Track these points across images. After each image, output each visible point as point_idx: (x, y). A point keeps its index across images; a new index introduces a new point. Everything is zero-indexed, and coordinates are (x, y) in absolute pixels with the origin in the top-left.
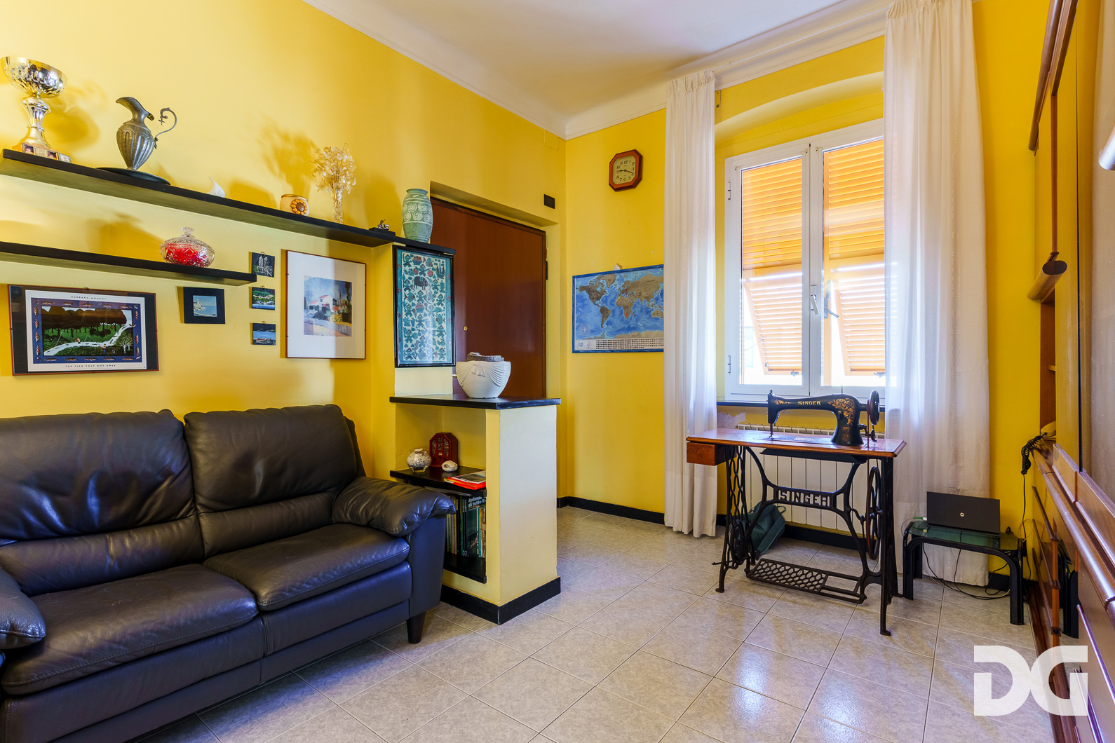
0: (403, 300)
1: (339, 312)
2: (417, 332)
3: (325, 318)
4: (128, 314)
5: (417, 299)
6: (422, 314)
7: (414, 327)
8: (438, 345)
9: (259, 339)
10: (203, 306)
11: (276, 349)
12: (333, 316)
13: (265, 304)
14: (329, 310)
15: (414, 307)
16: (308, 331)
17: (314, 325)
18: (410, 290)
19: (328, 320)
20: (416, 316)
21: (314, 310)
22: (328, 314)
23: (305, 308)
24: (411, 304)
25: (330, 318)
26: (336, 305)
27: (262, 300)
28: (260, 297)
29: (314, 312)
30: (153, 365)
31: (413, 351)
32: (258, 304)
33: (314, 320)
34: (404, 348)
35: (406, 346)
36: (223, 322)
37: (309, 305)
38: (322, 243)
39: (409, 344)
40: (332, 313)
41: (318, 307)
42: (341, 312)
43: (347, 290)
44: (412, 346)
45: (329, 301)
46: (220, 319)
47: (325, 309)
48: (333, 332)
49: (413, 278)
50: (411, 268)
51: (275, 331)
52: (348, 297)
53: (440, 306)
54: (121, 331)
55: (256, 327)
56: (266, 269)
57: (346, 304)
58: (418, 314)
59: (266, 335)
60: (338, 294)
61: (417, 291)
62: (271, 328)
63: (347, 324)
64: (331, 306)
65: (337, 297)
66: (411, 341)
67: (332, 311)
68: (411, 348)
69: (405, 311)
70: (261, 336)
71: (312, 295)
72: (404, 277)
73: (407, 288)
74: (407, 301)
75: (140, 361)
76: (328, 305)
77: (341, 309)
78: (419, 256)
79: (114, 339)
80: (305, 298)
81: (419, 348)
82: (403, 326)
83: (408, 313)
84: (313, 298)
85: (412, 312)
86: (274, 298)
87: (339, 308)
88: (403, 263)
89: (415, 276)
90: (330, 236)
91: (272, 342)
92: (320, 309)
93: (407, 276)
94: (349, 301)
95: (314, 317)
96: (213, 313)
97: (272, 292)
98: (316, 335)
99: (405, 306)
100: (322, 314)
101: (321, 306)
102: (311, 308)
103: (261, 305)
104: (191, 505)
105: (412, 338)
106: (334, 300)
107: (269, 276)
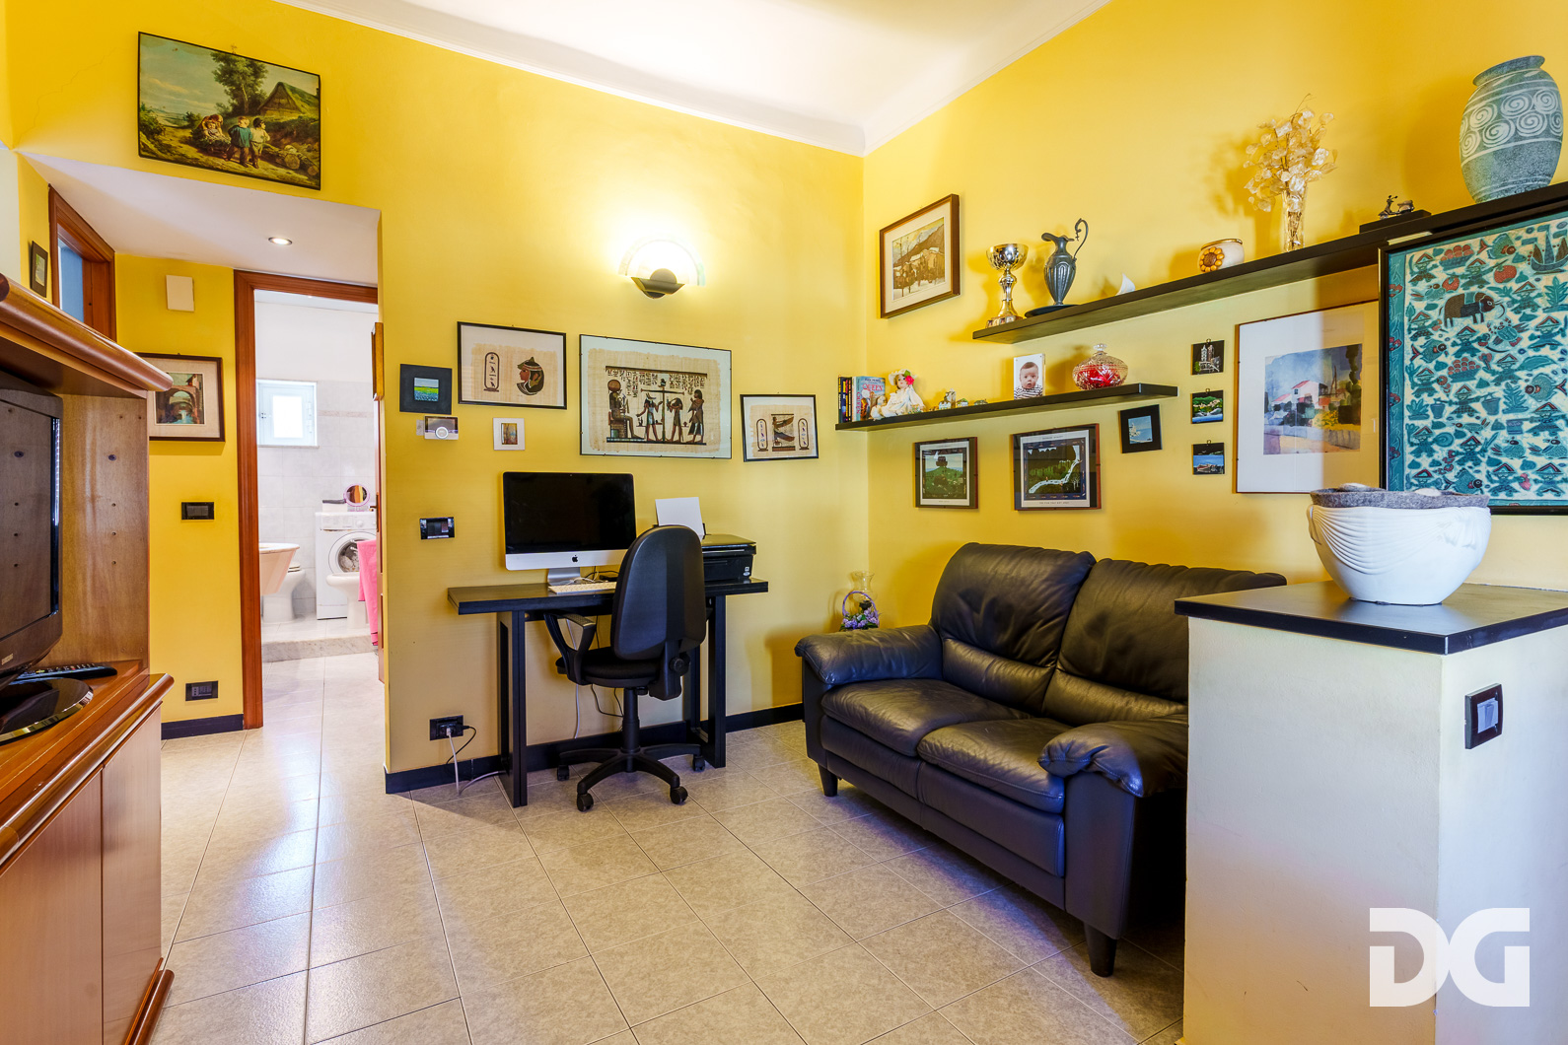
0: (1407, 362)
1: (1331, 407)
2: (1450, 429)
3: (1304, 422)
4: (1076, 448)
5: (1452, 350)
6: (1472, 384)
7: (1443, 420)
8: (1531, 458)
9: (1201, 467)
10: (1140, 429)
11: (1225, 480)
12: (1319, 416)
13: (1209, 415)
14: (1311, 406)
15: (1444, 372)
16: (1272, 448)
17: (1281, 437)
18: (1428, 334)
19: (1310, 425)
20: (1447, 393)
21: (1282, 411)
22: (1309, 413)
23: (1267, 410)
24: (1431, 366)
25: (1314, 421)
26: (1326, 394)
27: (1205, 410)
28: (1202, 406)
29: (1282, 414)
30: (1095, 503)
31: (1436, 476)
32: (1201, 416)
33: (1281, 428)
34: (1407, 471)
35: (1414, 465)
36: (1160, 448)
37: (1272, 404)
38: (1305, 289)
39: (1425, 461)
40: (1316, 411)
41: (1289, 404)
42: (1337, 405)
43: (1351, 362)
44: (1435, 463)
45: (1311, 390)
46: (1155, 444)
47: (1303, 406)
48: (1319, 445)
49: (1441, 303)
50: (1433, 282)
51: (1223, 453)
52: (1352, 376)
53: (1546, 351)
54: (1072, 467)
55: (1199, 450)
56: (1212, 363)
57: (1348, 388)
58: (1456, 386)
59: (1211, 460)
60: (1331, 373)
61: (1452, 333)
62: (1217, 448)
63: (1350, 427)
64: (1315, 399)
65: (1328, 380)
66: (1431, 452)
67: (1317, 407)
68: (1431, 470)
69: (1414, 385)
70: (1203, 461)
71: (1278, 387)
72: (1411, 310)
73: (1422, 332)
74: (1418, 362)
75: (1085, 498)
76: (1309, 398)
77: (1336, 401)
78: (1462, 244)
79: (1068, 476)
80: (1266, 394)
81: (1458, 468)
82: (1407, 421)
83: (1426, 388)
84: (1280, 392)
85: (1435, 386)
86: (1221, 404)
87: (1333, 399)
88: (1409, 277)
89: (1448, 296)
90: (1320, 271)
91: (1219, 470)
92: (1294, 407)
93: (1420, 306)
94: (1355, 381)
95: (1282, 424)
96: (1148, 438)
97: (1219, 394)
98: (1285, 453)
99: (1411, 375)
100: (1297, 416)
101: (1295, 402)
102: (1277, 408)
103: (1204, 417)
104: (1052, 655)
105: (1435, 447)
106: (1322, 386)
107: (1216, 371)
